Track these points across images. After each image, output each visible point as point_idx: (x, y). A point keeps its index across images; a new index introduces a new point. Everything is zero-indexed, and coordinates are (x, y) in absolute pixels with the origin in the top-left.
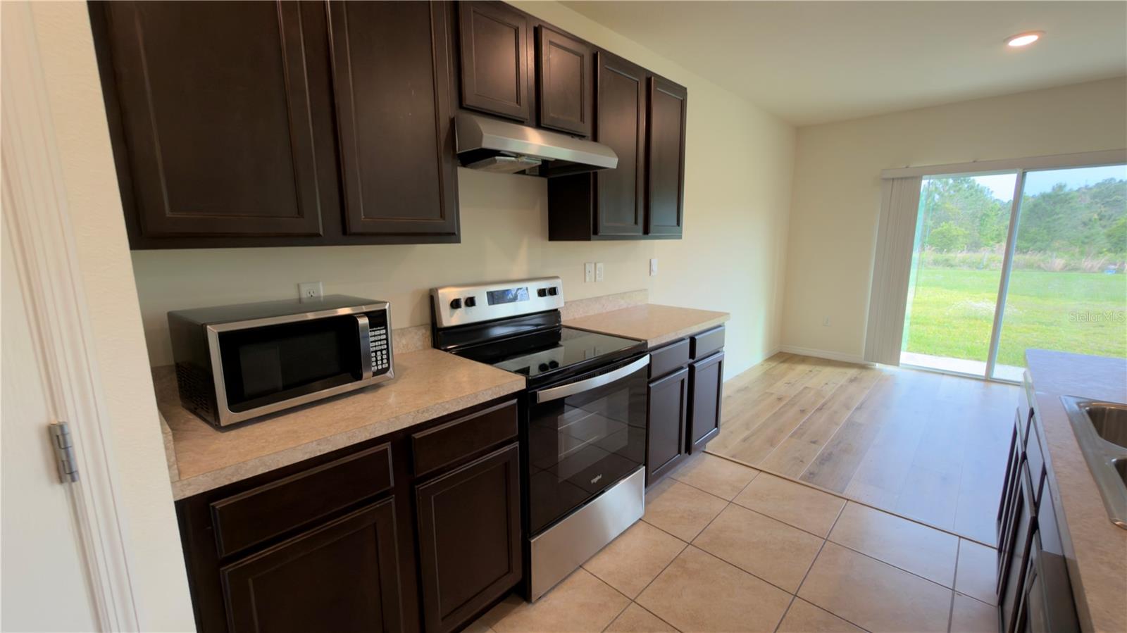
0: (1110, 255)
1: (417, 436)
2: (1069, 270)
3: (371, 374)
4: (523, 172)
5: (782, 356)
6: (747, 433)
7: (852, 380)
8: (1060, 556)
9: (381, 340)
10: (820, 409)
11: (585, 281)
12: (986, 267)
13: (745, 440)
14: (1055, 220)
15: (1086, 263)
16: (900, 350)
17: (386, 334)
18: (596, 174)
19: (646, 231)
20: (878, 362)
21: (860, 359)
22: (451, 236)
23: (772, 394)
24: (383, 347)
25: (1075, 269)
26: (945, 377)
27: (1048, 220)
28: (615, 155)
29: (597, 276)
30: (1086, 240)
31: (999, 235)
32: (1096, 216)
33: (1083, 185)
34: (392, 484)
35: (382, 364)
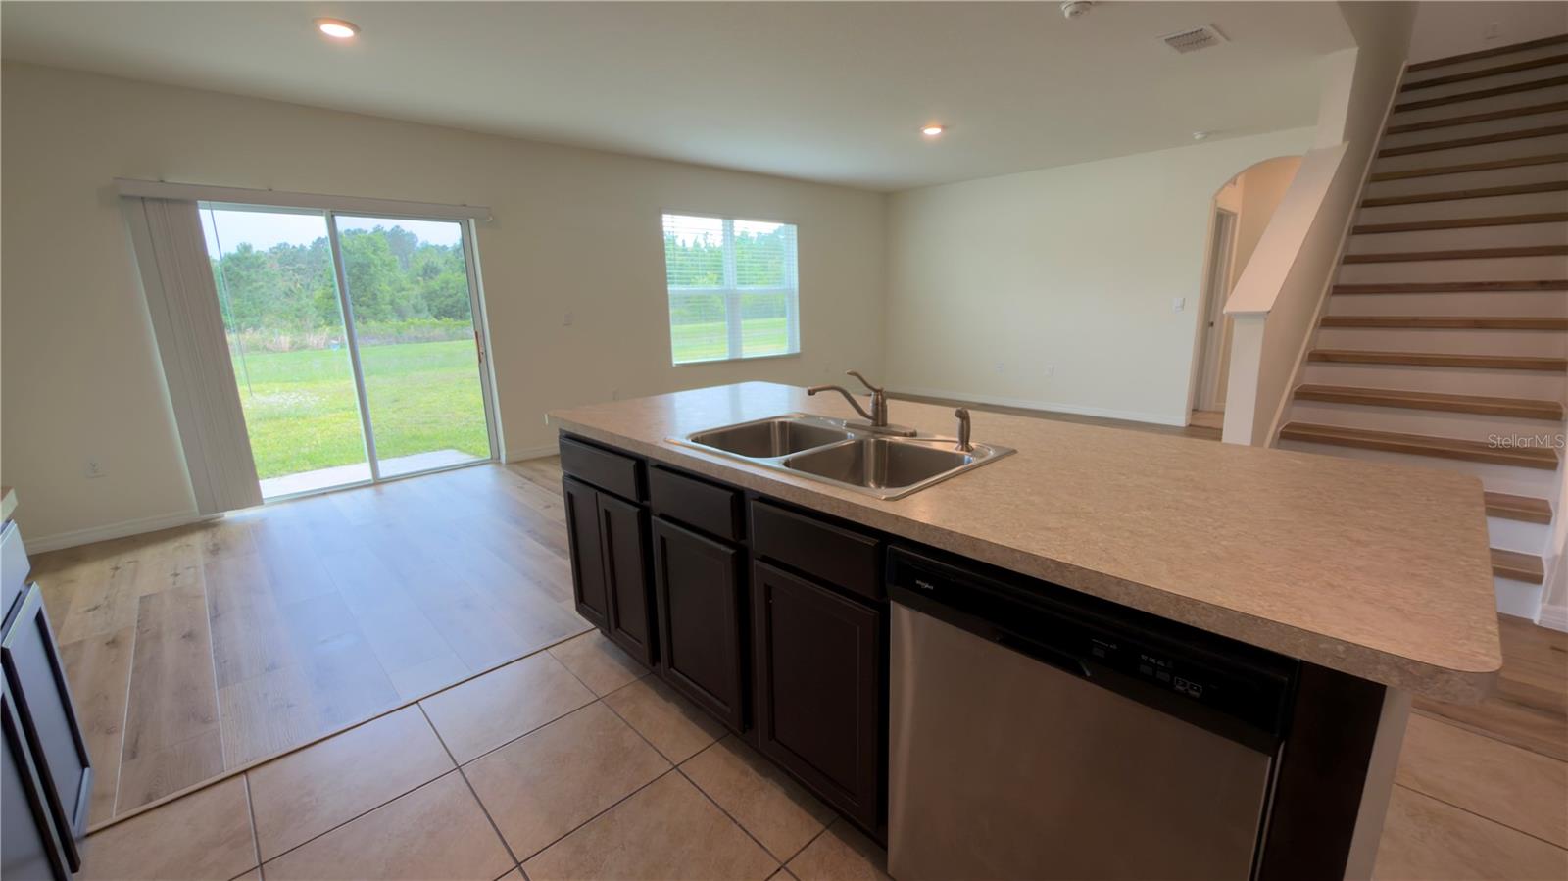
0: (328, 329)
2: (299, 349)
6: (121, 737)
14: (256, 289)
15: (312, 339)
16: (255, 482)
25: (304, 347)
27: (249, 288)
30: (299, 314)
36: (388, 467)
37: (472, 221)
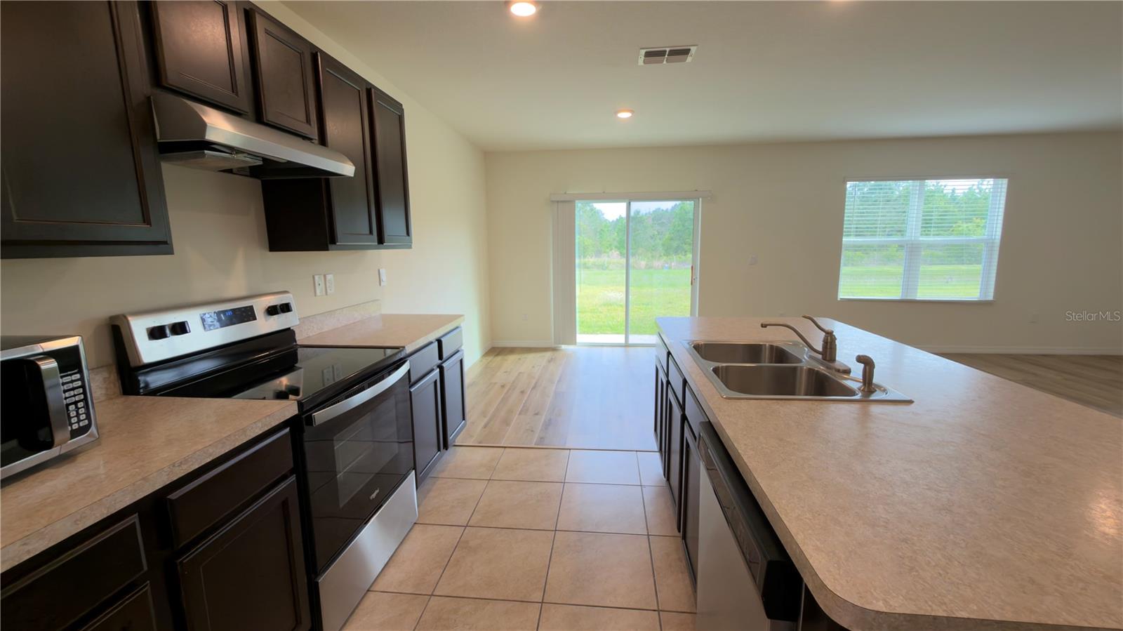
0: (665, 258)
1: (174, 496)
3: (68, 435)
4: (230, 171)
5: (495, 351)
6: (486, 420)
7: (550, 361)
8: (706, 422)
9: (73, 389)
10: (534, 388)
11: (315, 295)
12: (607, 268)
13: (485, 426)
15: (656, 263)
16: (576, 333)
17: (82, 379)
18: (327, 181)
19: (381, 240)
20: (563, 344)
21: (551, 343)
22: (162, 246)
23: (495, 383)
24: (77, 398)
25: (651, 268)
26: (605, 348)
28: (348, 160)
29: (328, 289)
30: (653, 248)
31: (610, 245)
32: (656, 233)
33: (648, 211)
34: (146, 568)
35: (79, 421)
36: (634, 339)
37: (700, 199)
